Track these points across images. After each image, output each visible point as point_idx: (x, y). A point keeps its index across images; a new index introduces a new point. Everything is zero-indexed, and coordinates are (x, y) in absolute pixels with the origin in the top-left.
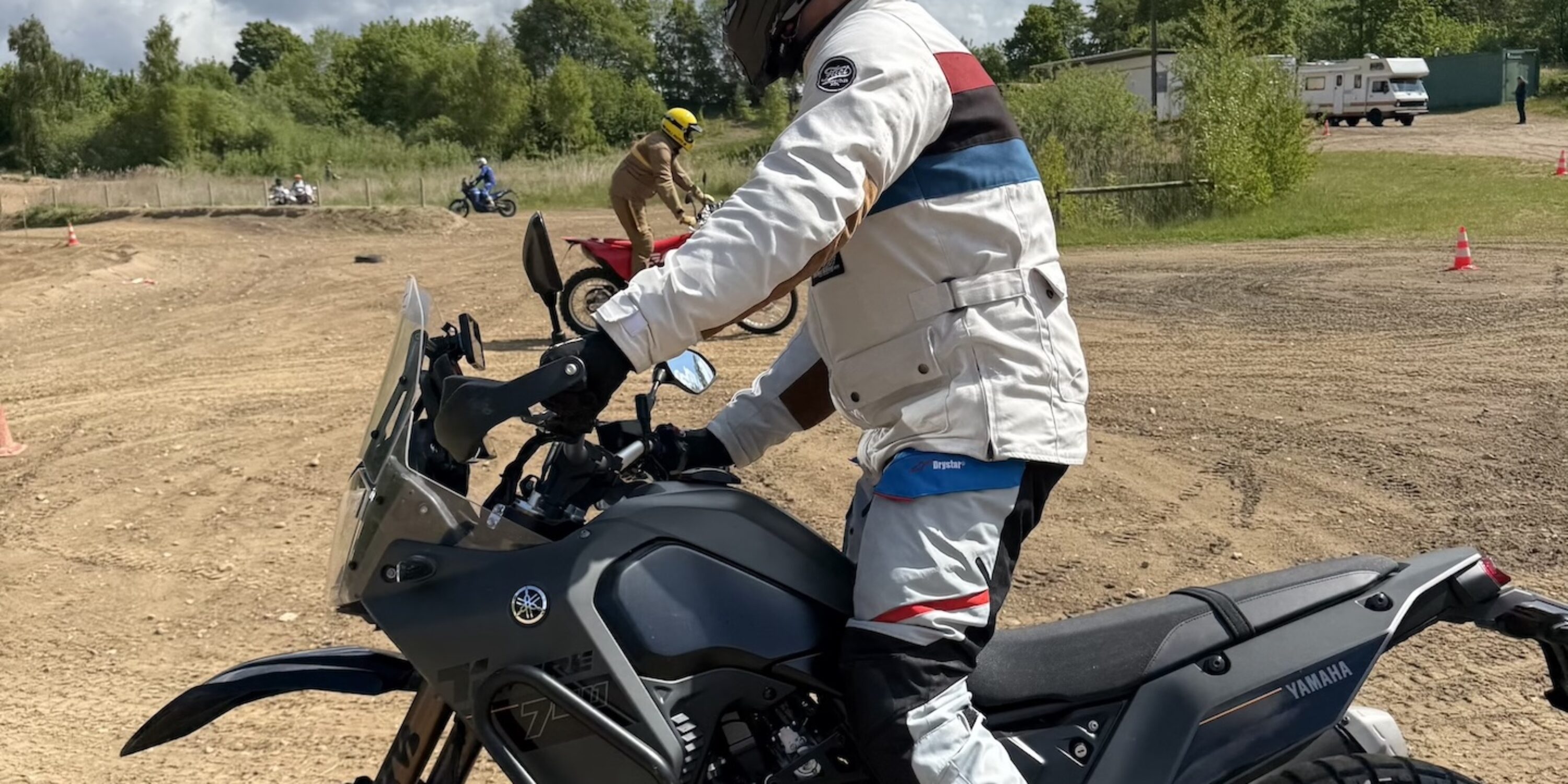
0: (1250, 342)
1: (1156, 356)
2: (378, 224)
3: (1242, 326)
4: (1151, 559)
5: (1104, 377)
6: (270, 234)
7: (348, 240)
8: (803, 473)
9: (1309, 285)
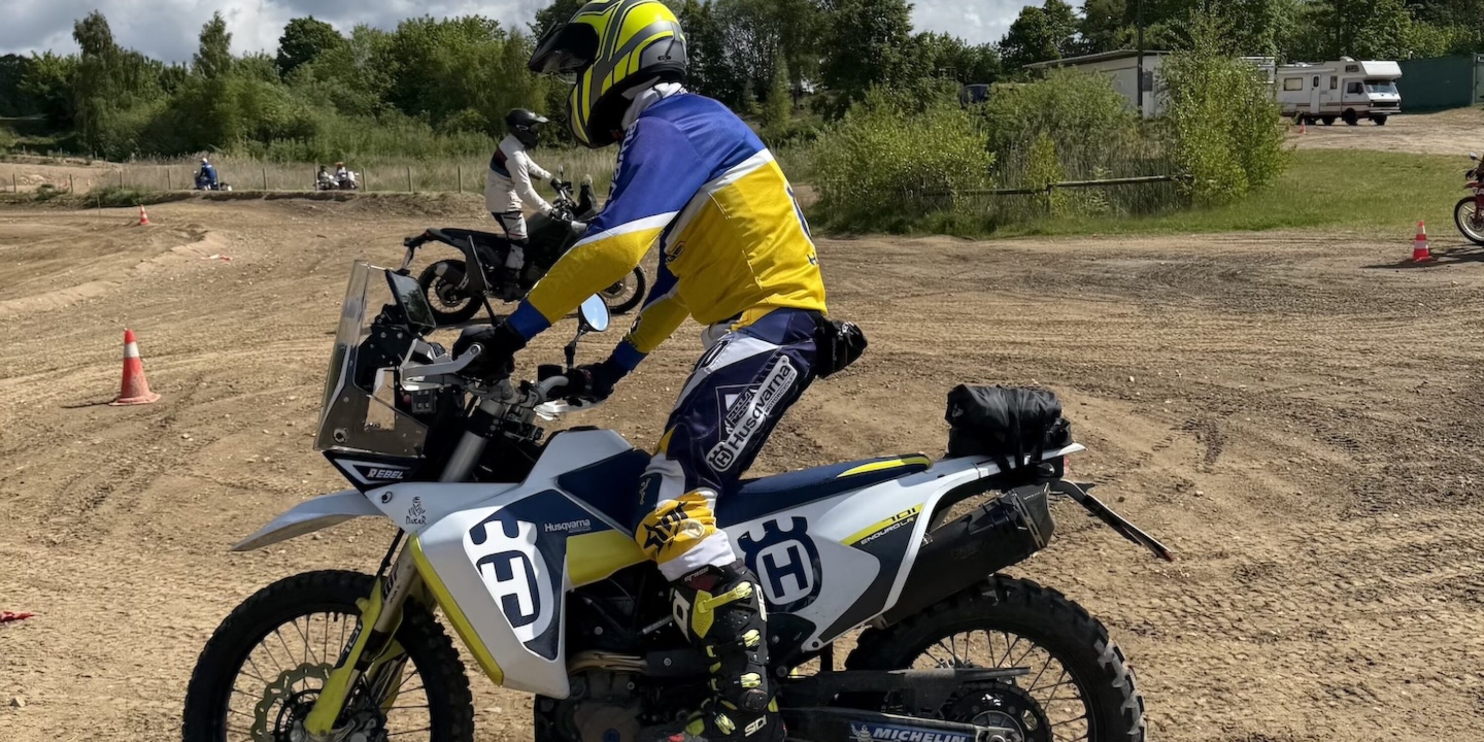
0: (1221, 323)
1: (1136, 334)
2: (420, 208)
3: (1214, 308)
4: (1127, 495)
5: (1089, 351)
6: (320, 216)
7: (394, 223)
8: (828, 426)
9: (1279, 272)
